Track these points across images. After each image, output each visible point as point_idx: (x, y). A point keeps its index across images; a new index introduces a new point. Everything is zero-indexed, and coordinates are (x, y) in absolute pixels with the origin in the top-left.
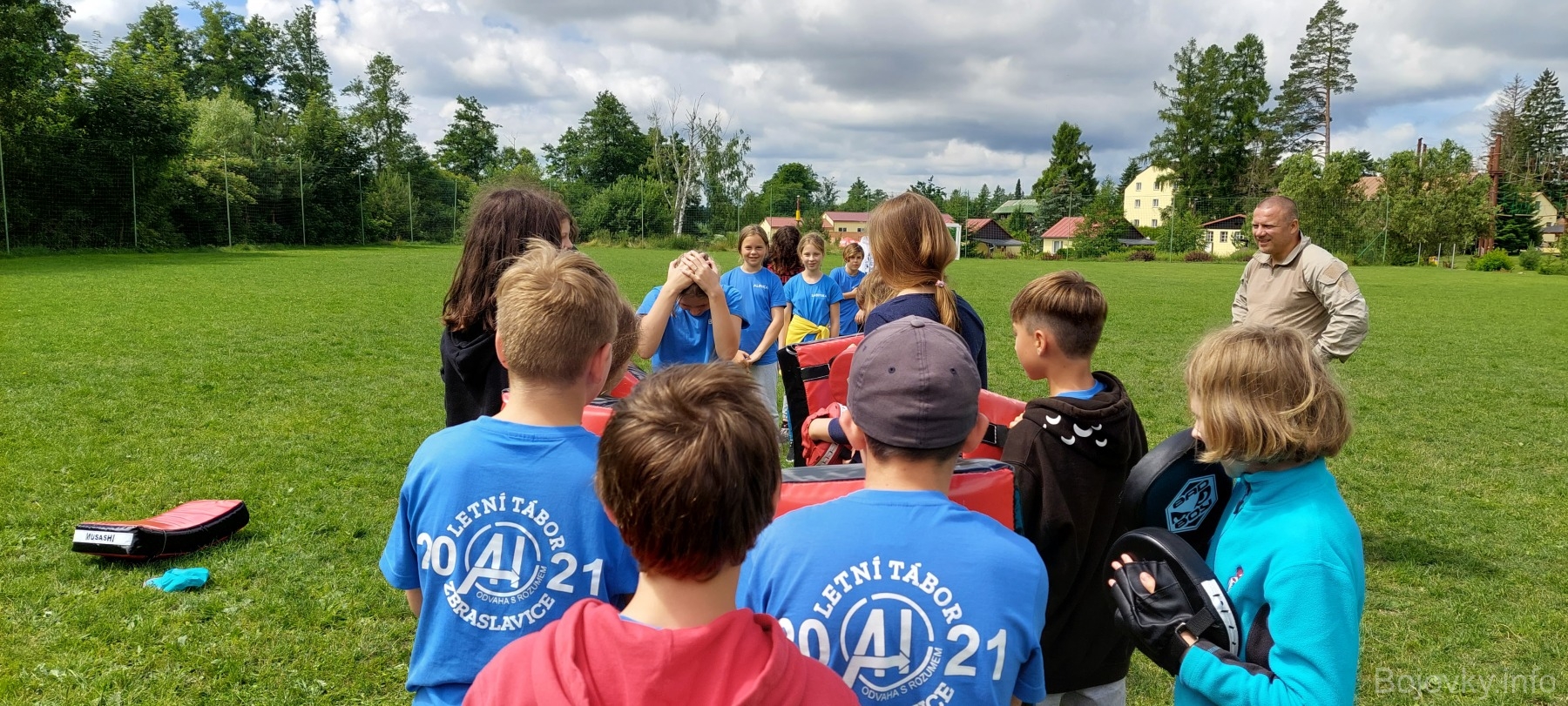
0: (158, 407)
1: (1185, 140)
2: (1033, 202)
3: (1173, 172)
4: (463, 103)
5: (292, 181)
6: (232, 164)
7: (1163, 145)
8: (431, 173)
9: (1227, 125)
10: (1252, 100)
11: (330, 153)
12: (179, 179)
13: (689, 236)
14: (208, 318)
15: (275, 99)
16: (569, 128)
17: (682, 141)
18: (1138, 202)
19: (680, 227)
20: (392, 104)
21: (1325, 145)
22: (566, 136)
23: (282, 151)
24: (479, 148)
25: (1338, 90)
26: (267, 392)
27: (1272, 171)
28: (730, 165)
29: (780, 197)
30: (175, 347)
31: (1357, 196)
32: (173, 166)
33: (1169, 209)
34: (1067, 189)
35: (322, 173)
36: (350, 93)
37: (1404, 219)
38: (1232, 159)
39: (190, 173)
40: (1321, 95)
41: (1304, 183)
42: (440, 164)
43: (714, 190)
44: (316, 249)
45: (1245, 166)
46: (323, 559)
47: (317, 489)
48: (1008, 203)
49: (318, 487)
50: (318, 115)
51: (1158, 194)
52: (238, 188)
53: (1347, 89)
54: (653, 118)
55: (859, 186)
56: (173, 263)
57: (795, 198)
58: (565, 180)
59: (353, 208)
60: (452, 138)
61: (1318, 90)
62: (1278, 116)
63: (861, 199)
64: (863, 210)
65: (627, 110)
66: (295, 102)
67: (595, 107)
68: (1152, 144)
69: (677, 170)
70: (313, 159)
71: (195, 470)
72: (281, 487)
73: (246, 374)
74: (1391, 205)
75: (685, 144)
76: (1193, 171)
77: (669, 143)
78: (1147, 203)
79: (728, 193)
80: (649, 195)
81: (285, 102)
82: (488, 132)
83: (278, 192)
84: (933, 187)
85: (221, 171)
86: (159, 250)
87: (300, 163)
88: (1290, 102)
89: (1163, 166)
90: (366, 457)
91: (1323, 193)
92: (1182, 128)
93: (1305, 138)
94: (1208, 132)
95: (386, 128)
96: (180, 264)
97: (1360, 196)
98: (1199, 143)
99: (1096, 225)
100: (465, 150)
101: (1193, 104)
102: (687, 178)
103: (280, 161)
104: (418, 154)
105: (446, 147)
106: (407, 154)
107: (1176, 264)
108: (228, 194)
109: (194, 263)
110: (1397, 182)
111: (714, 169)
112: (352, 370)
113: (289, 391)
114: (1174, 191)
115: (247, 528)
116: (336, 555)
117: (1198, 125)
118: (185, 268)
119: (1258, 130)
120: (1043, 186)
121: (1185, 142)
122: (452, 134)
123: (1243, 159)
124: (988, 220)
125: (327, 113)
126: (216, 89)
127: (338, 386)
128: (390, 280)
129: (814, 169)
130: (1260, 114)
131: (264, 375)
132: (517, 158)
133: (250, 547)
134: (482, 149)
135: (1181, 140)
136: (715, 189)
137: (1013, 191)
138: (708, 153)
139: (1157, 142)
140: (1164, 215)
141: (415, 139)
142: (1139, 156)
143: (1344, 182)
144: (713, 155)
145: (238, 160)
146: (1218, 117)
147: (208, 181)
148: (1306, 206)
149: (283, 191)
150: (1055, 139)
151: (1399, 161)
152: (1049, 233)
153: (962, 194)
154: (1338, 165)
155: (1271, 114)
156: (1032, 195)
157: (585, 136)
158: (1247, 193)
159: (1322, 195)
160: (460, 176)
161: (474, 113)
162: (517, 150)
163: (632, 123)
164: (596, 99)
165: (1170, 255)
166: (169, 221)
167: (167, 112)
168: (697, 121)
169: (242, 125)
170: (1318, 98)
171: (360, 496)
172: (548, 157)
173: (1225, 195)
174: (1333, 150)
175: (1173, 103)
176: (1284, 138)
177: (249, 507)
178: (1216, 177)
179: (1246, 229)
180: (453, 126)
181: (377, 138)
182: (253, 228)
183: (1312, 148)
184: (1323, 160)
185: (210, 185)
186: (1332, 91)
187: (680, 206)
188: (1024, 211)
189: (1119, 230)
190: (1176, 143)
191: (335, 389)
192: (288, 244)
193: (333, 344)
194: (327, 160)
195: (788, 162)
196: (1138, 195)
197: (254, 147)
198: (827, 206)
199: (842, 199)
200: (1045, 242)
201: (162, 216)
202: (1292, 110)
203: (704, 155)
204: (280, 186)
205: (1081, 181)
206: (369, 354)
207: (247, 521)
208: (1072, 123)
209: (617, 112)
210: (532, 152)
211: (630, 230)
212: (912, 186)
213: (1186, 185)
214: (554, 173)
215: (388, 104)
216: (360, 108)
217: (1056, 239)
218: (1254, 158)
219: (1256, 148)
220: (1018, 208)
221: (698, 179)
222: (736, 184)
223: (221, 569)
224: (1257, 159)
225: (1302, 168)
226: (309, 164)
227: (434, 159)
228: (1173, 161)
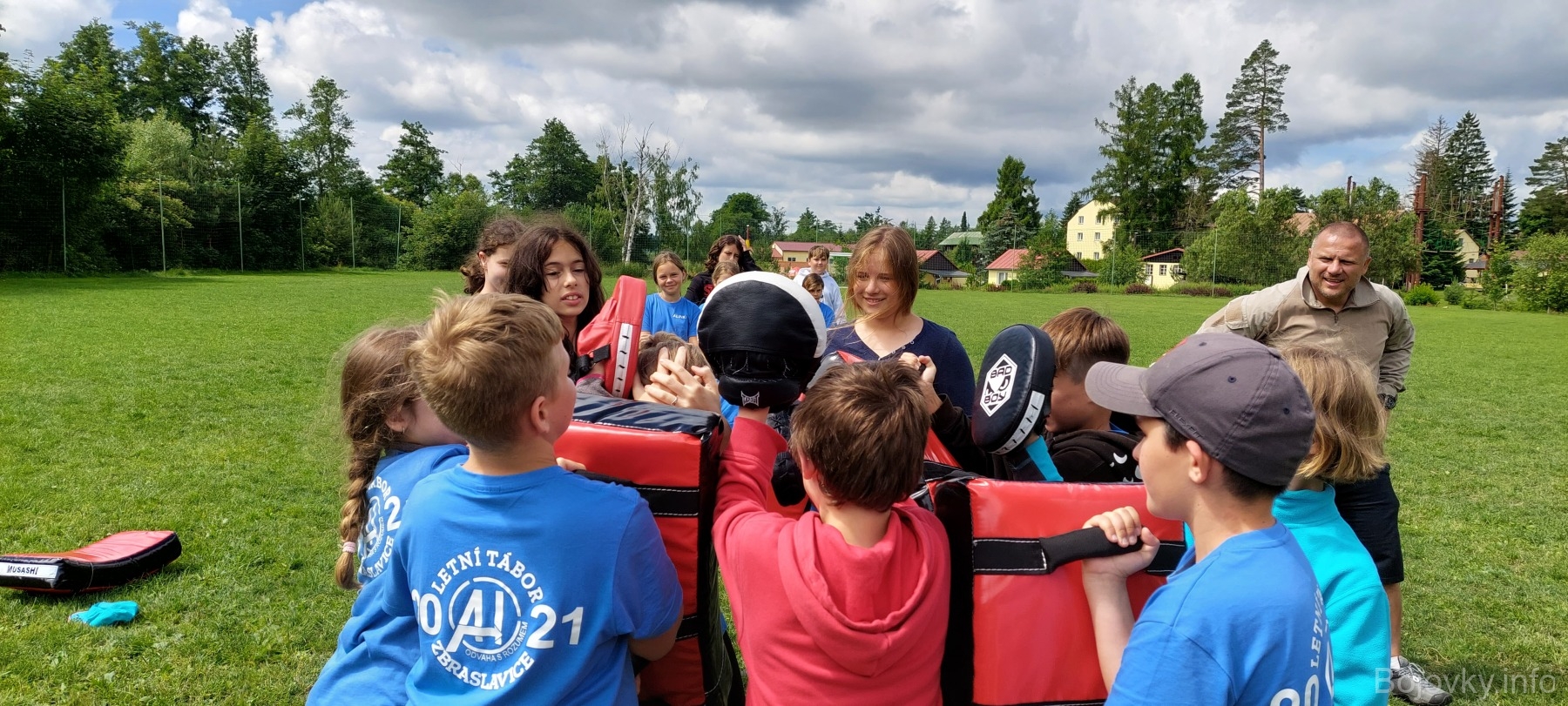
0: (88, 435)
1: (1126, 175)
2: (979, 234)
3: (1114, 206)
4: (408, 128)
5: (230, 205)
6: (168, 188)
7: (1104, 180)
8: (374, 199)
9: (1166, 161)
10: (1189, 137)
11: (269, 177)
12: (111, 201)
13: (638, 264)
14: (140, 344)
15: (214, 122)
16: (517, 155)
17: (631, 169)
18: (1080, 235)
19: (628, 255)
20: (335, 129)
21: (1259, 182)
22: (513, 163)
23: (220, 175)
24: (423, 174)
25: (1272, 129)
26: (202, 420)
27: (1209, 206)
28: (679, 193)
29: (730, 226)
30: (105, 374)
31: (1290, 232)
32: (106, 189)
33: (1111, 242)
34: (1012, 222)
35: (262, 197)
36: (292, 116)
38: (1170, 194)
39: (123, 196)
40: (1255, 133)
41: (1240, 219)
42: (383, 189)
43: (663, 218)
44: (254, 274)
45: (1183, 201)
46: (258, 592)
47: (252, 520)
48: (954, 235)
49: (253, 518)
50: (258, 140)
51: (1099, 227)
52: (174, 211)
53: (1280, 127)
54: (602, 145)
55: (808, 217)
56: (102, 288)
57: (745, 228)
58: (511, 207)
59: (293, 233)
60: (396, 163)
61: (1253, 128)
62: (1214, 154)
63: (810, 229)
64: (813, 240)
65: (576, 138)
66: (234, 125)
67: (543, 134)
68: (1093, 179)
69: (626, 198)
70: (252, 183)
71: (125, 501)
72: (215, 518)
73: (180, 402)
75: (634, 172)
76: (1133, 205)
77: (618, 170)
78: (1089, 236)
79: (677, 221)
80: (597, 223)
81: (224, 125)
82: (433, 158)
83: (216, 216)
84: (880, 219)
85: (156, 194)
86: (89, 275)
87: (238, 187)
88: (1226, 140)
89: (1104, 201)
90: (304, 487)
91: (1258, 228)
92: (1122, 163)
93: (1240, 175)
94: (1148, 168)
95: (328, 153)
96: (112, 289)
97: (1293, 231)
98: (1139, 179)
99: (1040, 258)
100: (409, 176)
101: (1133, 140)
102: (635, 206)
103: (218, 185)
104: (361, 179)
105: (390, 172)
106: (350, 179)
107: (1117, 297)
108: (163, 218)
109: (126, 287)
110: (1327, 218)
111: (663, 198)
112: (290, 398)
113: (224, 419)
114: (1115, 224)
115: (181, 560)
116: (271, 587)
117: (1138, 161)
118: (117, 293)
119: (1195, 167)
120: (988, 218)
121: (1125, 178)
122: (396, 159)
123: (1181, 194)
124: (935, 252)
125: (267, 136)
126: (152, 111)
127: (275, 415)
128: (331, 306)
129: (764, 199)
130: (1197, 151)
131: (199, 402)
132: (463, 185)
133: (182, 580)
134: (427, 175)
135: (1122, 175)
136: (663, 216)
137: (959, 224)
138: (657, 181)
139: (1098, 177)
140: (1106, 248)
141: (358, 164)
142: (1081, 190)
143: (1278, 218)
144: (662, 183)
145: (174, 184)
146: (1157, 154)
147: (143, 204)
148: (1241, 241)
149: (221, 215)
150: (1000, 172)
151: (1330, 198)
152: (996, 264)
153: (909, 226)
154: (1272, 202)
155: (1208, 151)
156: (978, 227)
157: (533, 162)
158: (1185, 227)
159: (1257, 230)
160: (404, 202)
161: (419, 139)
162: (464, 176)
163: (580, 151)
164: (544, 127)
165: (1113, 287)
166: (100, 244)
167: (100, 133)
168: (645, 149)
169: (178, 147)
170: (1252, 136)
171: (298, 527)
172: (494, 184)
173: (1164, 229)
174: (1267, 187)
175: (1113, 139)
176: (1220, 174)
177: (181, 539)
178: (1155, 212)
179: (1184, 262)
180: (397, 151)
181: (319, 163)
182: (189, 253)
183: (1247, 184)
184: (1258, 196)
185: (144, 208)
186: (1266, 129)
187: (628, 233)
188: (970, 243)
189: (1062, 263)
190: (1116, 178)
191: (273, 418)
192: (224, 269)
193: (271, 372)
194: (267, 184)
195: (737, 191)
196: (1081, 228)
197: (191, 170)
198: (776, 236)
199: (791, 230)
200: (990, 273)
201: (93, 239)
202: (1228, 147)
203: (652, 183)
204: (218, 210)
205: (1025, 215)
206: (308, 382)
207: (179, 554)
208: (1016, 158)
209: (565, 140)
210: (479, 178)
212: (860, 218)
213: (1127, 219)
214: (501, 200)
215: (331, 128)
216: (302, 131)
217: (1001, 271)
218: (1191, 193)
219: (1193, 184)
220: (964, 240)
221: (646, 207)
222: (684, 213)
223: (151, 603)
224: (1194, 195)
225: (1238, 204)
226: (247, 188)
227: (378, 185)
228: (1114, 195)
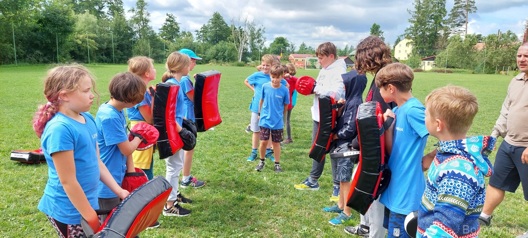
3: (412, 41)
4: (168, 16)
5: (110, 42)
6: (90, 36)
7: (409, 31)
8: (157, 40)
9: (432, 24)
10: (440, 16)
11: (122, 33)
12: (72, 41)
13: (243, 62)
15: (106, 14)
16: (204, 25)
18: (400, 51)
19: (241, 59)
21: (465, 31)
22: (203, 27)
23: (106, 32)
25: (471, 12)
27: (447, 41)
28: (258, 38)
29: (276, 49)
31: (475, 50)
32: (71, 37)
33: (410, 54)
35: (120, 39)
36: (130, 12)
37: (491, 58)
38: (433, 36)
39: (76, 39)
40: (465, 14)
41: (457, 45)
42: (160, 37)
43: (252, 46)
44: (118, 65)
45: (437, 39)
50: (118, 20)
51: (407, 48)
52: (92, 44)
53: (474, 12)
54: (233, 21)
55: (303, 45)
57: (281, 49)
58: (202, 42)
59: (130, 51)
60: (164, 28)
61: (464, 12)
62: (449, 21)
63: (304, 50)
64: (304, 53)
65: (224, 19)
66: (112, 15)
67: (213, 17)
68: (405, 31)
69: (240, 39)
70: (117, 34)
74: (487, 53)
75: (243, 30)
76: (419, 40)
77: (238, 30)
78: (403, 52)
79: (257, 47)
80: (230, 48)
81: (109, 15)
82: (176, 26)
83: (105, 46)
85: (86, 38)
87: (112, 36)
88: (454, 16)
89: (409, 39)
92: (416, 25)
93: (458, 29)
94: (425, 27)
95: (142, 24)
98: (422, 31)
100: (168, 32)
101: (420, 17)
102: (243, 42)
103: (106, 36)
104: (153, 33)
105: (162, 31)
106: (149, 33)
108: (88, 46)
110: (490, 45)
114: (412, 47)
117: (422, 24)
119: (442, 26)
122: (164, 26)
123: (437, 36)
124: (346, 57)
125: (122, 19)
126: (85, 11)
129: (287, 39)
130: (443, 21)
132: (186, 35)
134: (174, 32)
135: (416, 29)
139: (407, 30)
140: (408, 56)
141: (152, 28)
142: (401, 35)
143: (471, 45)
144: (252, 34)
145: (92, 35)
146: (429, 22)
147: (82, 42)
148: (457, 53)
149: (107, 45)
150: (371, 29)
151: (491, 38)
154: (469, 39)
155: (447, 21)
157: (209, 27)
158: (438, 48)
159: (463, 49)
160: (167, 40)
161: (172, 19)
162: (186, 32)
163: (225, 23)
164: (213, 15)
166: (69, 55)
167: (68, 18)
168: (247, 22)
169: (93, 23)
170: (463, 15)
172: (197, 34)
173: (430, 49)
174: (468, 33)
175: (413, 16)
176: (451, 29)
178: (427, 43)
179: (436, 61)
180: (165, 23)
181: (139, 28)
182: (97, 58)
183: (461, 33)
184: (464, 37)
186: (468, 12)
187: (240, 51)
190: (414, 31)
192: (108, 63)
194: (121, 35)
195: (278, 37)
196: (400, 49)
197: (97, 31)
198: (291, 52)
201: (67, 53)
202: (454, 19)
203: (249, 34)
204: (106, 43)
208: (377, 24)
209: (220, 19)
210: (191, 32)
211: (223, 60)
213: (416, 45)
214: (199, 40)
215: (143, 16)
216: (134, 17)
218: (441, 36)
219: (441, 32)
221: (247, 42)
222: (260, 44)
224: (442, 36)
225: (456, 39)
226: (115, 36)
227: (159, 35)
228: (412, 37)
